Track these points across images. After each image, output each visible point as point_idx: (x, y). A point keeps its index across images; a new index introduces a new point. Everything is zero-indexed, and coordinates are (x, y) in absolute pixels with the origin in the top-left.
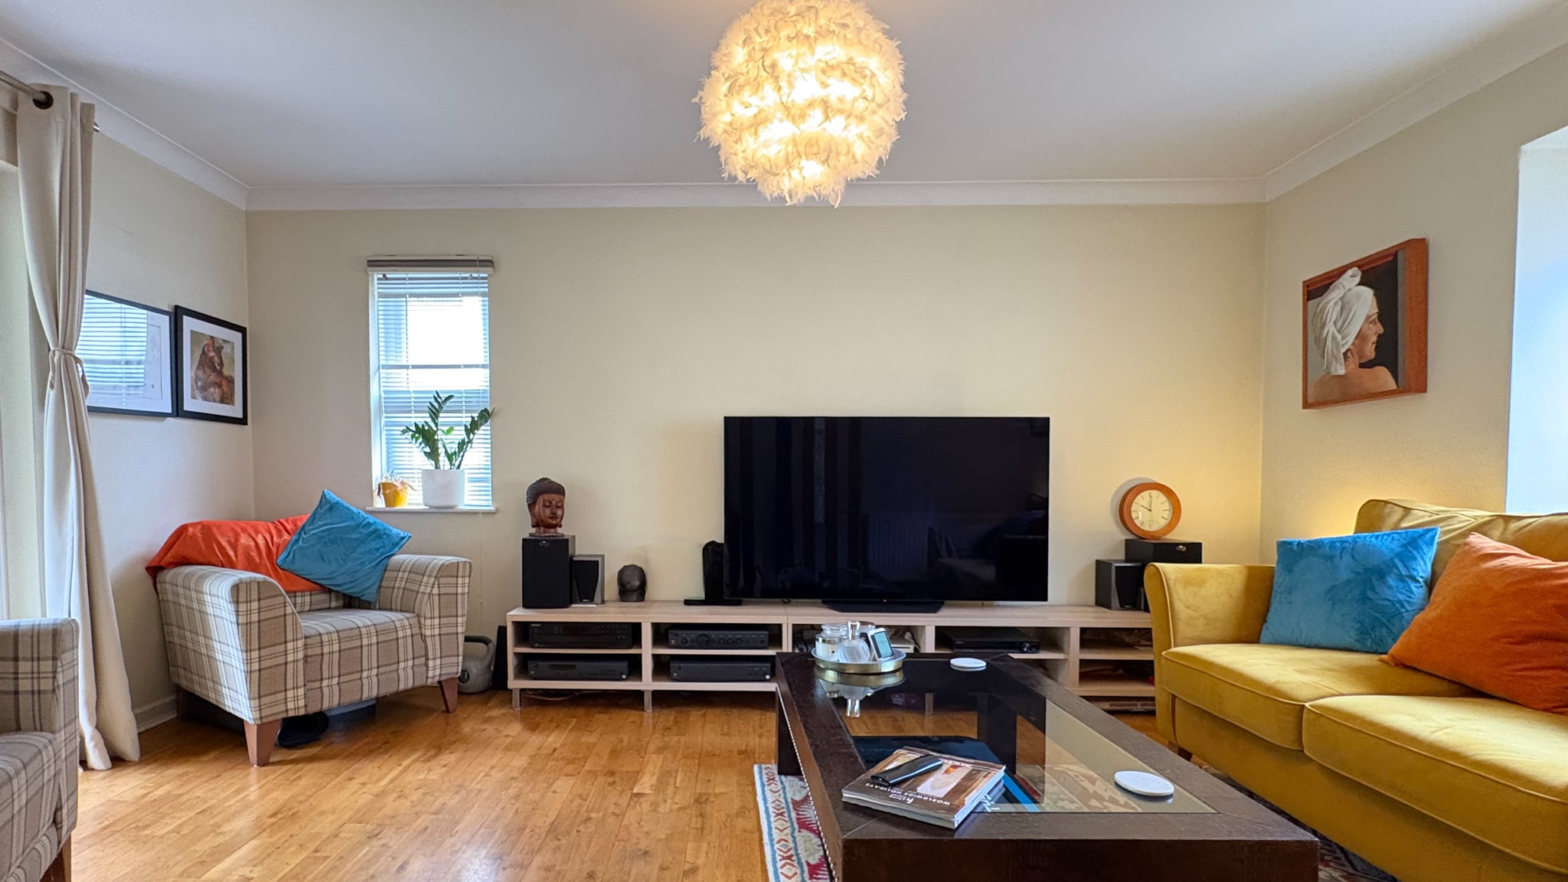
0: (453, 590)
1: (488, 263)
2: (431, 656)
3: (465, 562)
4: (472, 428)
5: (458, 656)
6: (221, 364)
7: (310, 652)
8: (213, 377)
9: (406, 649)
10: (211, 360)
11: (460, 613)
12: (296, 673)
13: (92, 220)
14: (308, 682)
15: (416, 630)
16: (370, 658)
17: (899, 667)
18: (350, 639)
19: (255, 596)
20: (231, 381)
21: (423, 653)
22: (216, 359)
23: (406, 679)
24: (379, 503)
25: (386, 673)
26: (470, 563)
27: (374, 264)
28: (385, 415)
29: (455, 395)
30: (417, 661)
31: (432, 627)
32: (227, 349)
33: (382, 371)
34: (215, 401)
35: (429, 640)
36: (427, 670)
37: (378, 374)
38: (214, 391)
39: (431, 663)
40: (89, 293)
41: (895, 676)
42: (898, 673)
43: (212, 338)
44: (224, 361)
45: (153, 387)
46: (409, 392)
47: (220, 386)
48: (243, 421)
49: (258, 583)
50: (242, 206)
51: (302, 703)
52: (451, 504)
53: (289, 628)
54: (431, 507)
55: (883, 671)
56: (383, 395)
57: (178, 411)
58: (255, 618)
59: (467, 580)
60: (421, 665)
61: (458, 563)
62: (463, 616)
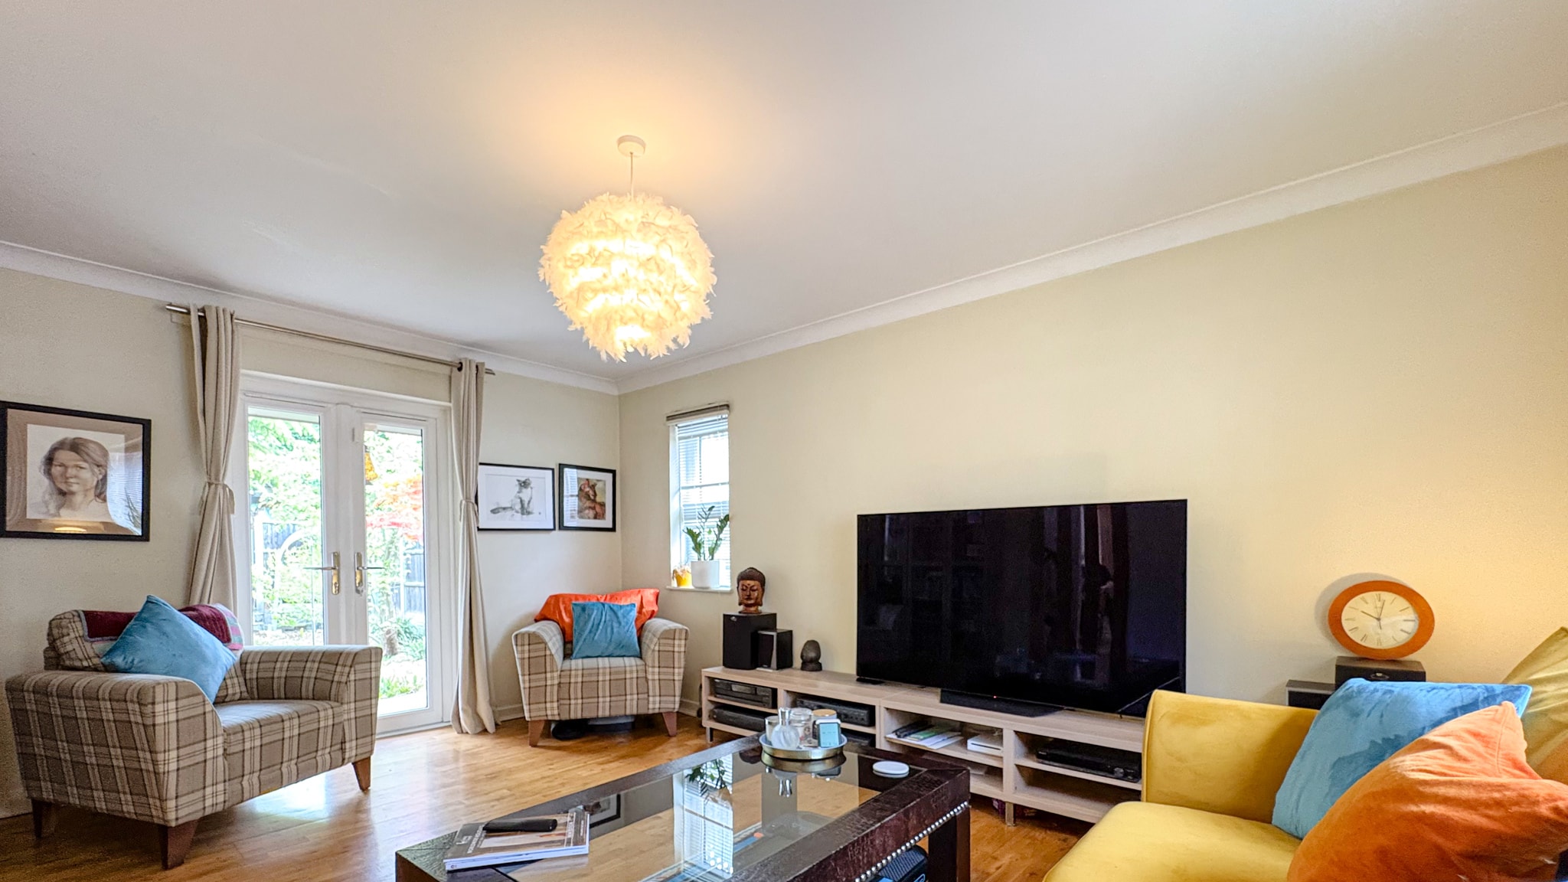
0: (671, 649)
1: (728, 406)
2: (651, 693)
3: (681, 630)
4: (721, 529)
5: (675, 696)
6: (595, 495)
7: (563, 681)
8: (588, 504)
9: (631, 687)
10: (588, 495)
11: (676, 665)
12: (552, 693)
13: (483, 421)
14: (561, 699)
15: (642, 674)
16: (604, 690)
17: (830, 756)
18: (590, 675)
19: (527, 642)
20: (603, 505)
21: (646, 691)
22: (591, 493)
23: (632, 706)
24: (674, 584)
25: (616, 701)
26: (686, 630)
27: (670, 418)
28: (685, 522)
29: (716, 506)
30: (640, 696)
31: (653, 673)
32: (599, 486)
33: (681, 491)
34: (589, 518)
35: (650, 683)
36: (648, 703)
37: (678, 493)
38: (591, 513)
39: (651, 699)
40: (481, 464)
41: (824, 763)
42: (827, 761)
43: (587, 480)
44: (597, 493)
45: (540, 513)
46: (694, 505)
47: (594, 508)
48: (613, 529)
49: (529, 634)
50: (616, 393)
51: (556, 712)
52: (704, 586)
53: (548, 664)
54: (696, 588)
55: (813, 758)
56: (683, 508)
57: (562, 527)
58: (526, 655)
59: (683, 642)
60: (644, 699)
61: (675, 630)
62: (679, 668)
